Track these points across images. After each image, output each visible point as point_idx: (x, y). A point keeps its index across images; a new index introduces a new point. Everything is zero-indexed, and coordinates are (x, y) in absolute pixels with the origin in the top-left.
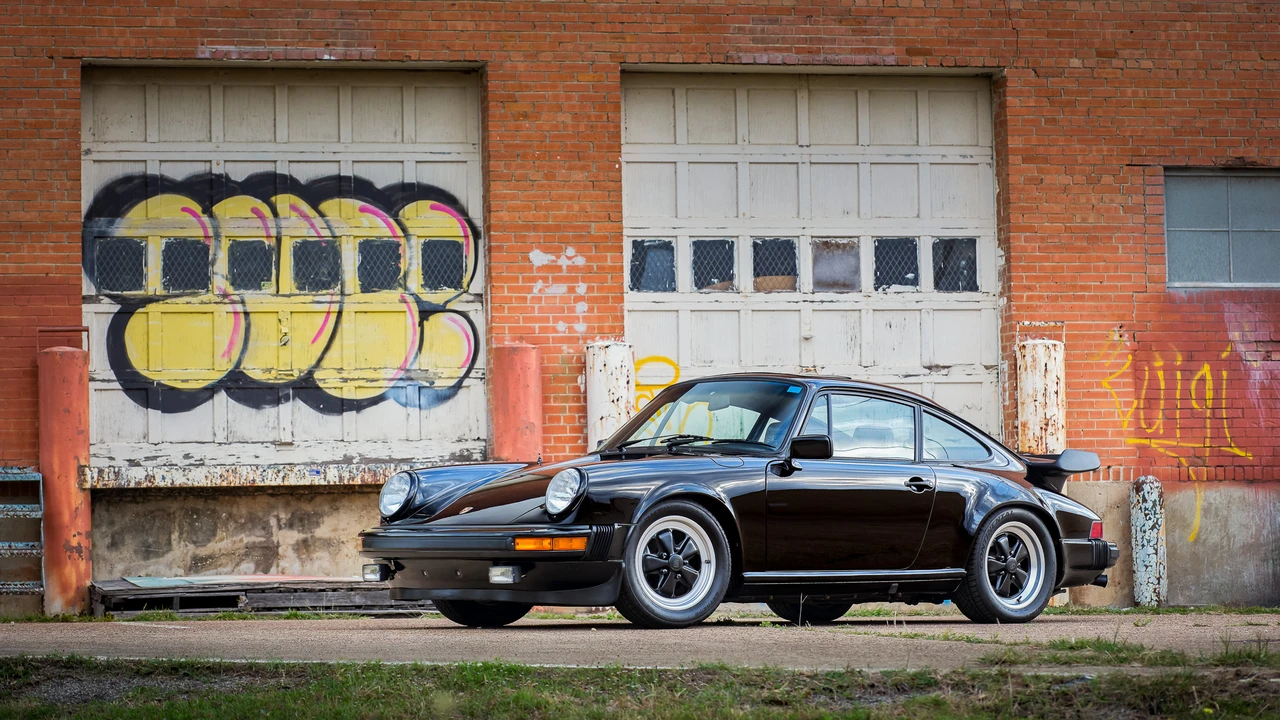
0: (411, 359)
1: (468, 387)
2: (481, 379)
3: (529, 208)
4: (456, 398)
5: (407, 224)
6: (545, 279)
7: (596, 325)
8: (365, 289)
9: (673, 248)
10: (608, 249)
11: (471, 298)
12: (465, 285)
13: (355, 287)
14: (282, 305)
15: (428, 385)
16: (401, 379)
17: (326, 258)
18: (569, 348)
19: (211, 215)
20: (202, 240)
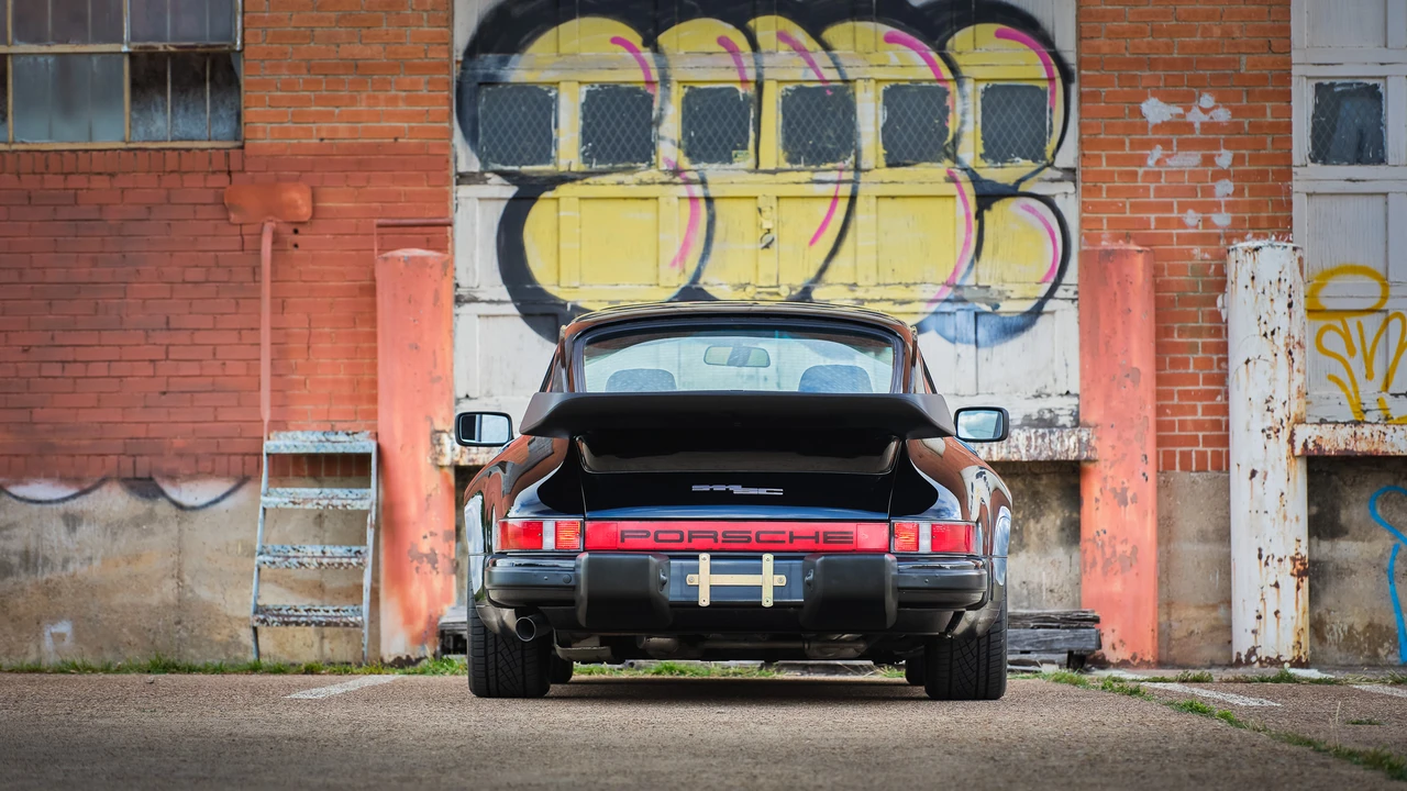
0: (964, 268)
1: (1052, 313)
2: (1073, 300)
3: (1140, 33)
4: (1034, 328)
5: (959, 60)
6: (1167, 144)
7: (1247, 216)
8: (892, 163)
9: (1381, 95)
10: (1267, 96)
11: (1058, 175)
12: (1049, 155)
13: (877, 158)
14: (764, 186)
15: (989, 309)
16: (947, 300)
17: (834, 114)
18: (1203, 251)
19: (656, 49)
20: (642, 86)
